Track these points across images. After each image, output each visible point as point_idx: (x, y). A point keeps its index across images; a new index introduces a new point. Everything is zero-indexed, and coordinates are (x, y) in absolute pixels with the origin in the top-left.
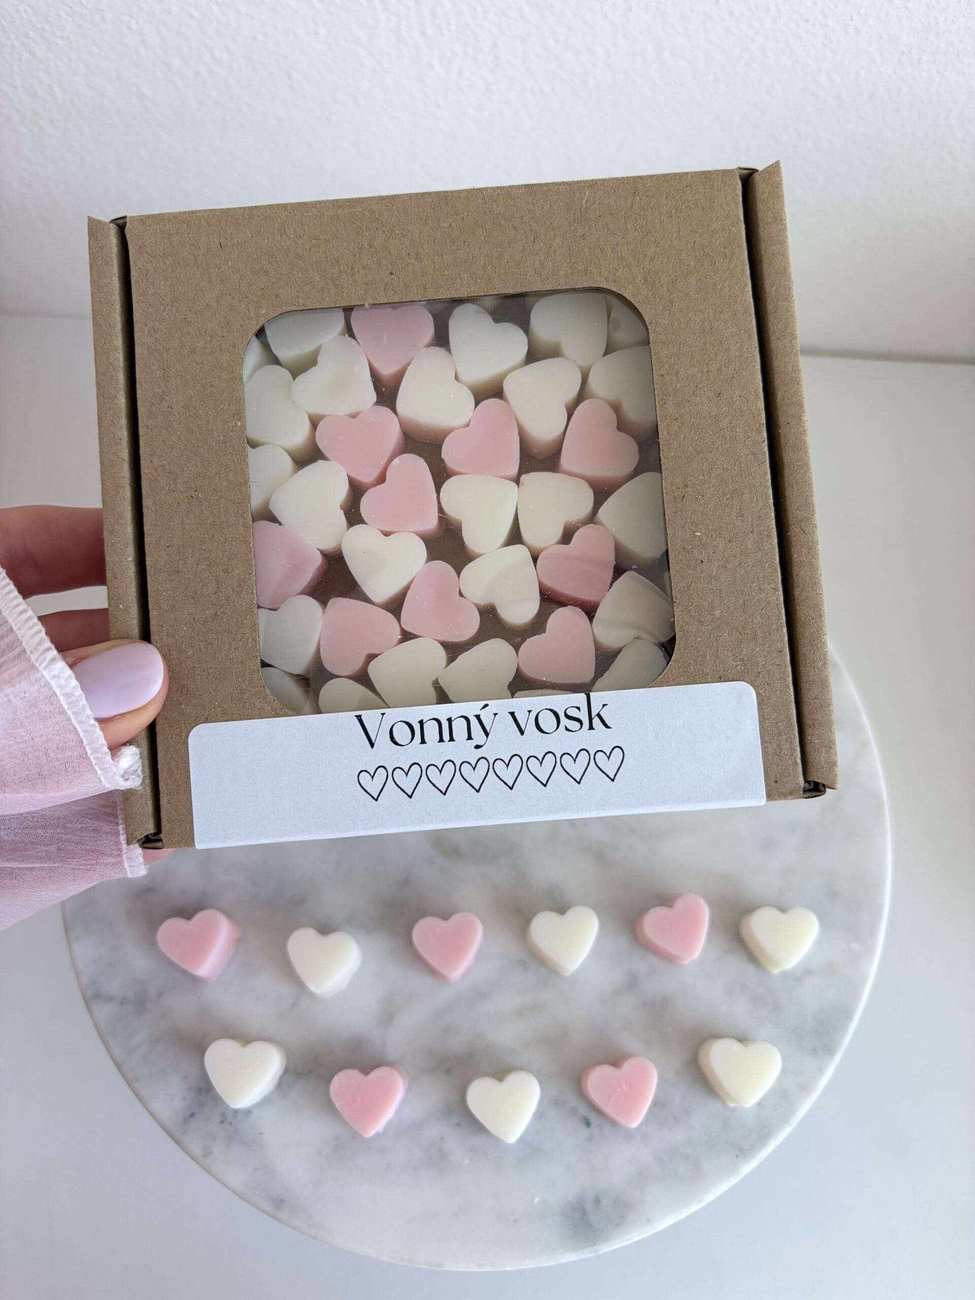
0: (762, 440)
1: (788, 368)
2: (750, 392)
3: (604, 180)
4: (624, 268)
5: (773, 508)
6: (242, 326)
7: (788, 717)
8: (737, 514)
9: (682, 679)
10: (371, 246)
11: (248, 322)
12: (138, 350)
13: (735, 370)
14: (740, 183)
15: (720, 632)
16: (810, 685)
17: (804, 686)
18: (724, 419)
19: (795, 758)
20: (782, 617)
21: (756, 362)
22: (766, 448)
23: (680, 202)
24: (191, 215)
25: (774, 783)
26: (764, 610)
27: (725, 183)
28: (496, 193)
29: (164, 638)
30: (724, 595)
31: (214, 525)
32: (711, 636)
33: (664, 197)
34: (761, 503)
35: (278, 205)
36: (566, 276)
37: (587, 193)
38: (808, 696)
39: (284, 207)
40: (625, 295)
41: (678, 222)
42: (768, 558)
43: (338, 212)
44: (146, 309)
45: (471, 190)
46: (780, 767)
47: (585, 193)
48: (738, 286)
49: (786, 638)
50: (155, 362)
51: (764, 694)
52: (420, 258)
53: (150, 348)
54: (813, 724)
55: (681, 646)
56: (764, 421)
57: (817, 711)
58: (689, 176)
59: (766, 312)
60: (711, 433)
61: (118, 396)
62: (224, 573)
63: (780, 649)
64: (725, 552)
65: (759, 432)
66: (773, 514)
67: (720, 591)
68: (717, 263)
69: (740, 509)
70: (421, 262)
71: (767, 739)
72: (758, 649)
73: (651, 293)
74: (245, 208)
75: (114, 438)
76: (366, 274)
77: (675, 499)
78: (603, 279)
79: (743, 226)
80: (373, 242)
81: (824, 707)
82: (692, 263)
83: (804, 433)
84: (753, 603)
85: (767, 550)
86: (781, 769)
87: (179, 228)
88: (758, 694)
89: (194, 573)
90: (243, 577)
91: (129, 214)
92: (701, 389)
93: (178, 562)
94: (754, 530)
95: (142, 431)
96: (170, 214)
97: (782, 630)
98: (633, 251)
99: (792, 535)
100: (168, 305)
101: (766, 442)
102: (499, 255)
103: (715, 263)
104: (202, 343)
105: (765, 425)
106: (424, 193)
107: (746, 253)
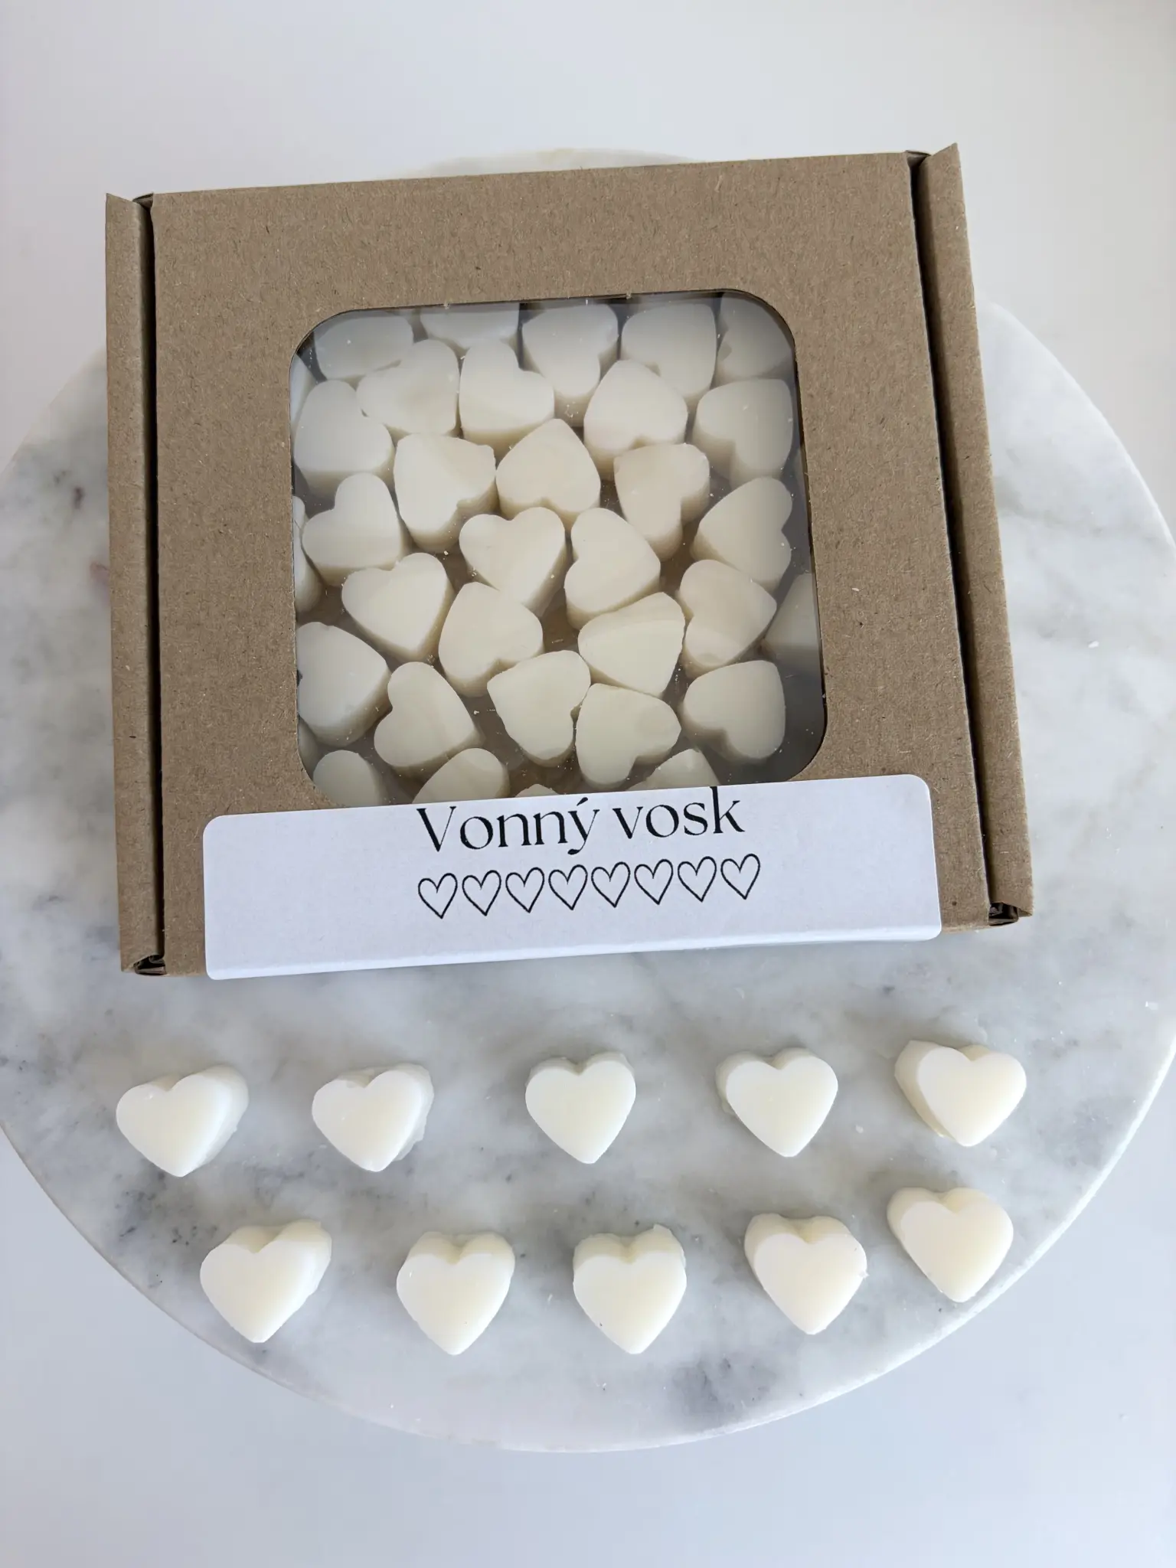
0: (937, 477)
1: (967, 391)
2: (921, 419)
3: (742, 162)
4: (765, 267)
5: (950, 561)
6: (291, 327)
7: (970, 823)
8: (905, 566)
9: (834, 770)
10: (453, 235)
11: (298, 322)
12: (160, 353)
13: (902, 391)
14: (908, 169)
15: (883, 713)
16: (996, 781)
17: (990, 782)
18: (889, 449)
19: (978, 874)
20: (962, 696)
21: (927, 383)
22: (941, 488)
23: (835, 190)
24: (233, 194)
25: (951, 905)
26: (940, 686)
27: (891, 168)
28: (609, 175)
29: (178, 707)
30: (888, 666)
31: (246, 567)
32: (873, 717)
33: (815, 183)
34: (935, 554)
35: (340, 185)
36: (694, 275)
37: (721, 177)
38: (994, 795)
39: (347, 186)
40: (766, 299)
41: (832, 214)
42: (944, 621)
43: (414, 194)
44: (171, 304)
45: (578, 171)
46: (959, 886)
47: (718, 177)
48: (906, 292)
49: (967, 722)
50: (180, 368)
51: (939, 792)
52: (513, 251)
53: (175, 351)
54: (1001, 831)
55: (834, 729)
56: (938, 455)
57: (1006, 815)
58: (847, 160)
59: (940, 322)
60: (872, 466)
61: (134, 408)
62: (257, 627)
63: (960, 736)
64: (889, 613)
65: (932, 467)
66: (950, 568)
67: (884, 661)
68: (880, 263)
69: (909, 560)
70: (515, 255)
71: (944, 849)
72: (931, 735)
73: (798, 298)
74: (299, 187)
75: (128, 459)
76: (446, 269)
77: (827, 547)
78: (738, 279)
79: (913, 221)
80: (456, 230)
81: (1015, 810)
82: (849, 263)
83: (987, 469)
84: (926, 677)
85: (942, 611)
86: (961, 888)
87: (216, 209)
88: (932, 792)
89: (218, 627)
90: (280, 633)
91: (156, 191)
92: (859, 414)
93: (199, 612)
94: (926, 587)
95: (161, 452)
96: (206, 191)
97: (962, 712)
98: (776, 247)
99: (974, 594)
100: (199, 300)
101: (941, 480)
102: (611, 248)
103: (878, 263)
104: (240, 346)
105: (939, 460)
106: (521, 174)
107: (915, 251)
